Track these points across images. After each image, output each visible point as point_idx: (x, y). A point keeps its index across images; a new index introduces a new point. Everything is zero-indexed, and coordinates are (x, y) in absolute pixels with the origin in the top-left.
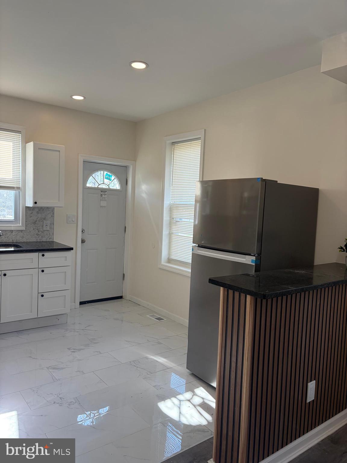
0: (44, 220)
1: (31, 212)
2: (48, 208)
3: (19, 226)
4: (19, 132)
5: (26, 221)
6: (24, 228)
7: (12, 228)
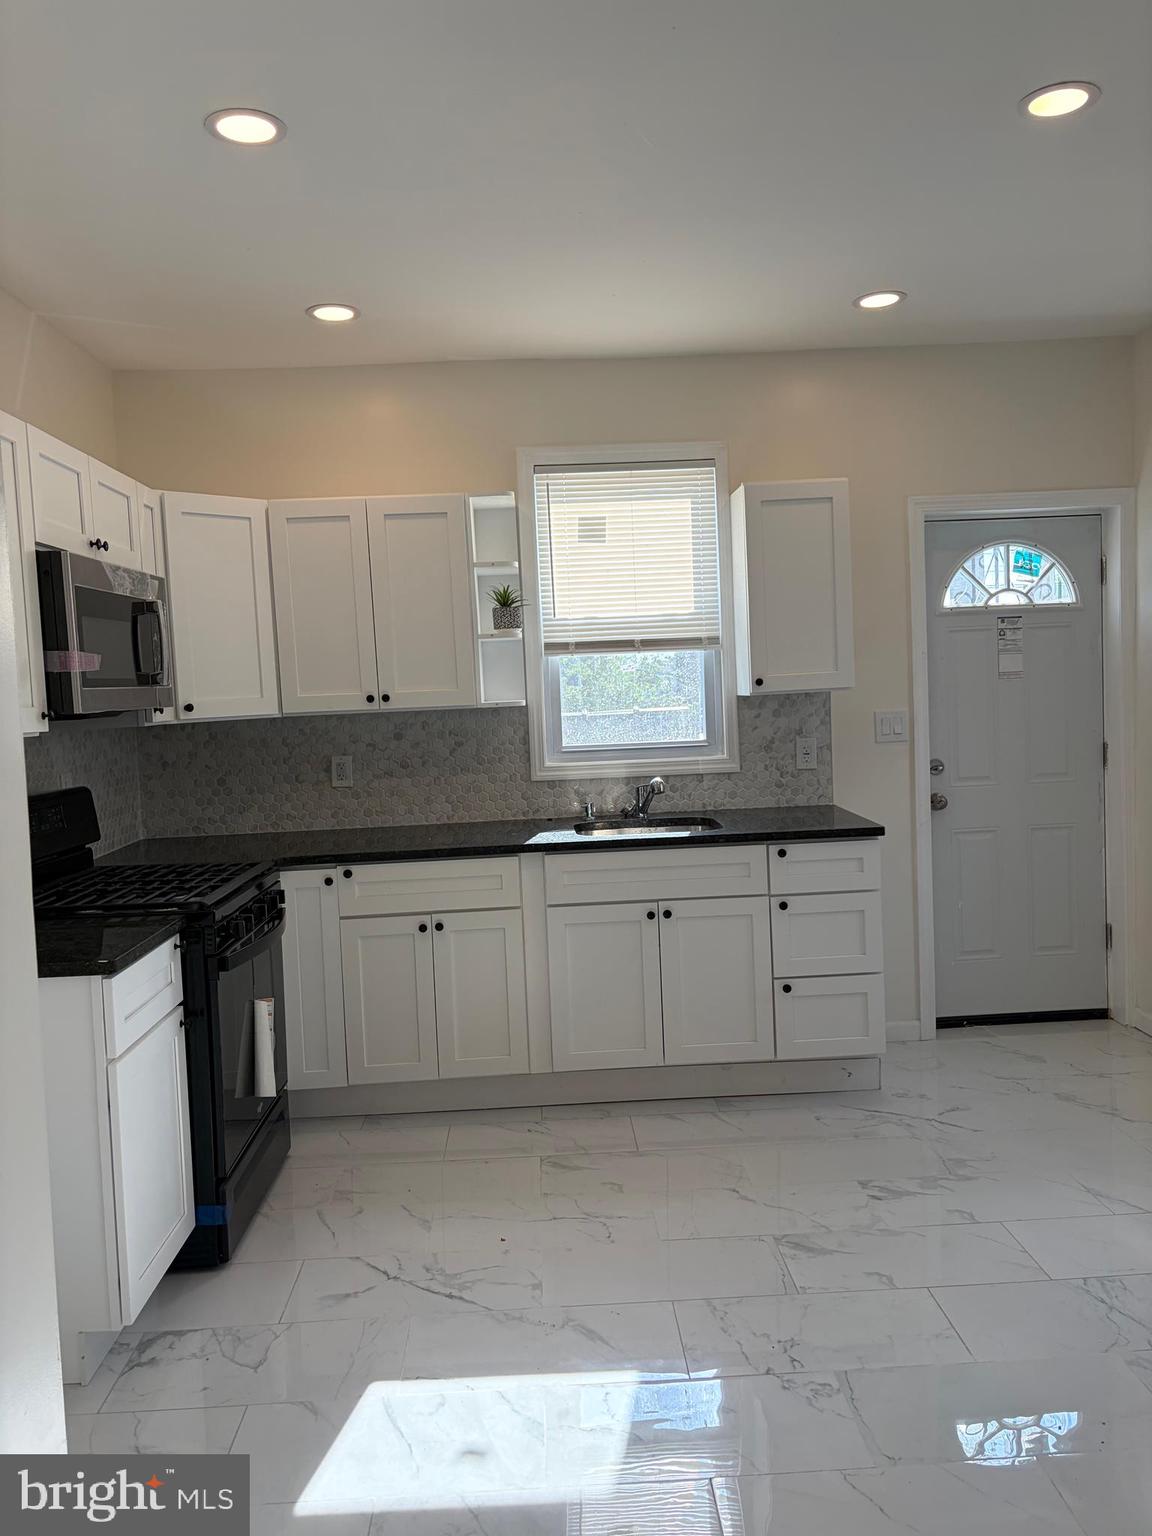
0: (797, 737)
1: (754, 712)
2: (808, 695)
3: (722, 758)
4: (708, 461)
5: (741, 744)
6: (735, 767)
7: (701, 769)
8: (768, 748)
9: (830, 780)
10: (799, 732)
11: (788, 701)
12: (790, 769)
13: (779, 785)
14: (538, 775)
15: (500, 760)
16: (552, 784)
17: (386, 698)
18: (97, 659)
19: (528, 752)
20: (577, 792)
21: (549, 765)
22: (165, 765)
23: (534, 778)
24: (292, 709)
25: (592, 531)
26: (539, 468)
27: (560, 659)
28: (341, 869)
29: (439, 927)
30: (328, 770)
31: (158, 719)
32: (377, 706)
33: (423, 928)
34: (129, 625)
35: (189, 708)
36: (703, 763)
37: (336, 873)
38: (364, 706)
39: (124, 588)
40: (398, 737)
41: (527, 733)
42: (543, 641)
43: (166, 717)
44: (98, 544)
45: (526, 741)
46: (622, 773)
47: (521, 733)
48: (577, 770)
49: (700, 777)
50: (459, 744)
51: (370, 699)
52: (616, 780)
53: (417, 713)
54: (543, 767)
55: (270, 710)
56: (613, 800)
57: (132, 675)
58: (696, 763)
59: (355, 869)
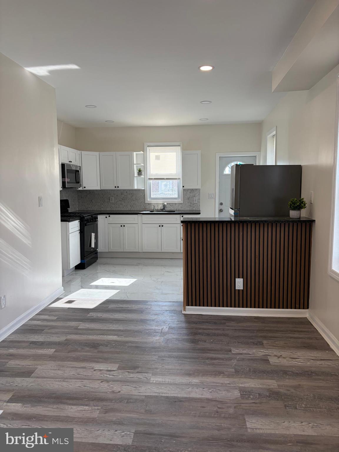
1: (186, 192)
2: (196, 189)
3: (180, 201)
4: (179, 146)
5: (183, 198)
6: (182, 202)
7: (176, 202)
8: (188, 199)
9: (200, 205)
10: (194, 196)
11: (192, 190)
12: (192, 203)
13: (190, 206)
14: (146, 202)
15: (140, 199)
16: (149, 204)
17: (118, 187)
18: (69, 179)
19: (145, 198)
20: (153, 206)
21: (148, 200)
22: (82, 197)
23: (146, 203)
24: (102, 188)
25: (158, 158)
26: (148, 146)
27: (151, 181)
28: (108, 215)
29: (124, 226)
30: (110, 199)
31: (79, 189)
32: (117, 188)
33: (121, 226)
34: (75, 174)
35: (85, 187)
36: (176, 201)
37: (107, 216)
38: (114, 188)
39: (74, 168)
40: (122, 194)
41: (145, 194)
42: (148, 178)
43: (81, 189)
44: (70, 162)
45: (144, 196)
46: (162, 202)
47: (144, 194)
48: (153, 202)
49: (176, 204)
50: (133, 196)
51: (115, 187)
52: (161, 204)
53: (125, 190)
54: (147, 201)
55: (98, 188)
56: (160, 207)
57: (75, 182)
58: (175, 201)
59: (111, 215)
